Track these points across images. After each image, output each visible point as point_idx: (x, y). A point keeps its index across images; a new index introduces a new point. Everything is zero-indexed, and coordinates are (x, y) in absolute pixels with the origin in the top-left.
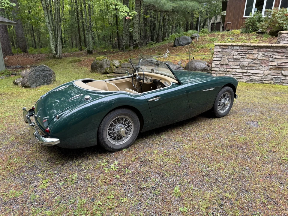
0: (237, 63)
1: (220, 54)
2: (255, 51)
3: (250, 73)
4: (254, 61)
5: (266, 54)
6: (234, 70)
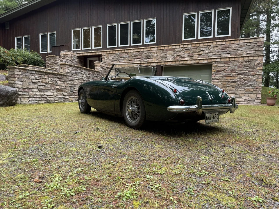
0: (36, 86)
1: (20, 78)
2: (46, 77)
3: (45, 95)
4: (47, 85)
5: (53, 79)
6: (34, 93)
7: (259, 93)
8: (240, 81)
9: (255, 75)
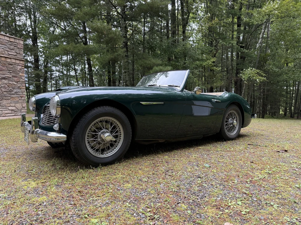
7: (24, 102)
8: (4, 87)
9: (18, 82)
